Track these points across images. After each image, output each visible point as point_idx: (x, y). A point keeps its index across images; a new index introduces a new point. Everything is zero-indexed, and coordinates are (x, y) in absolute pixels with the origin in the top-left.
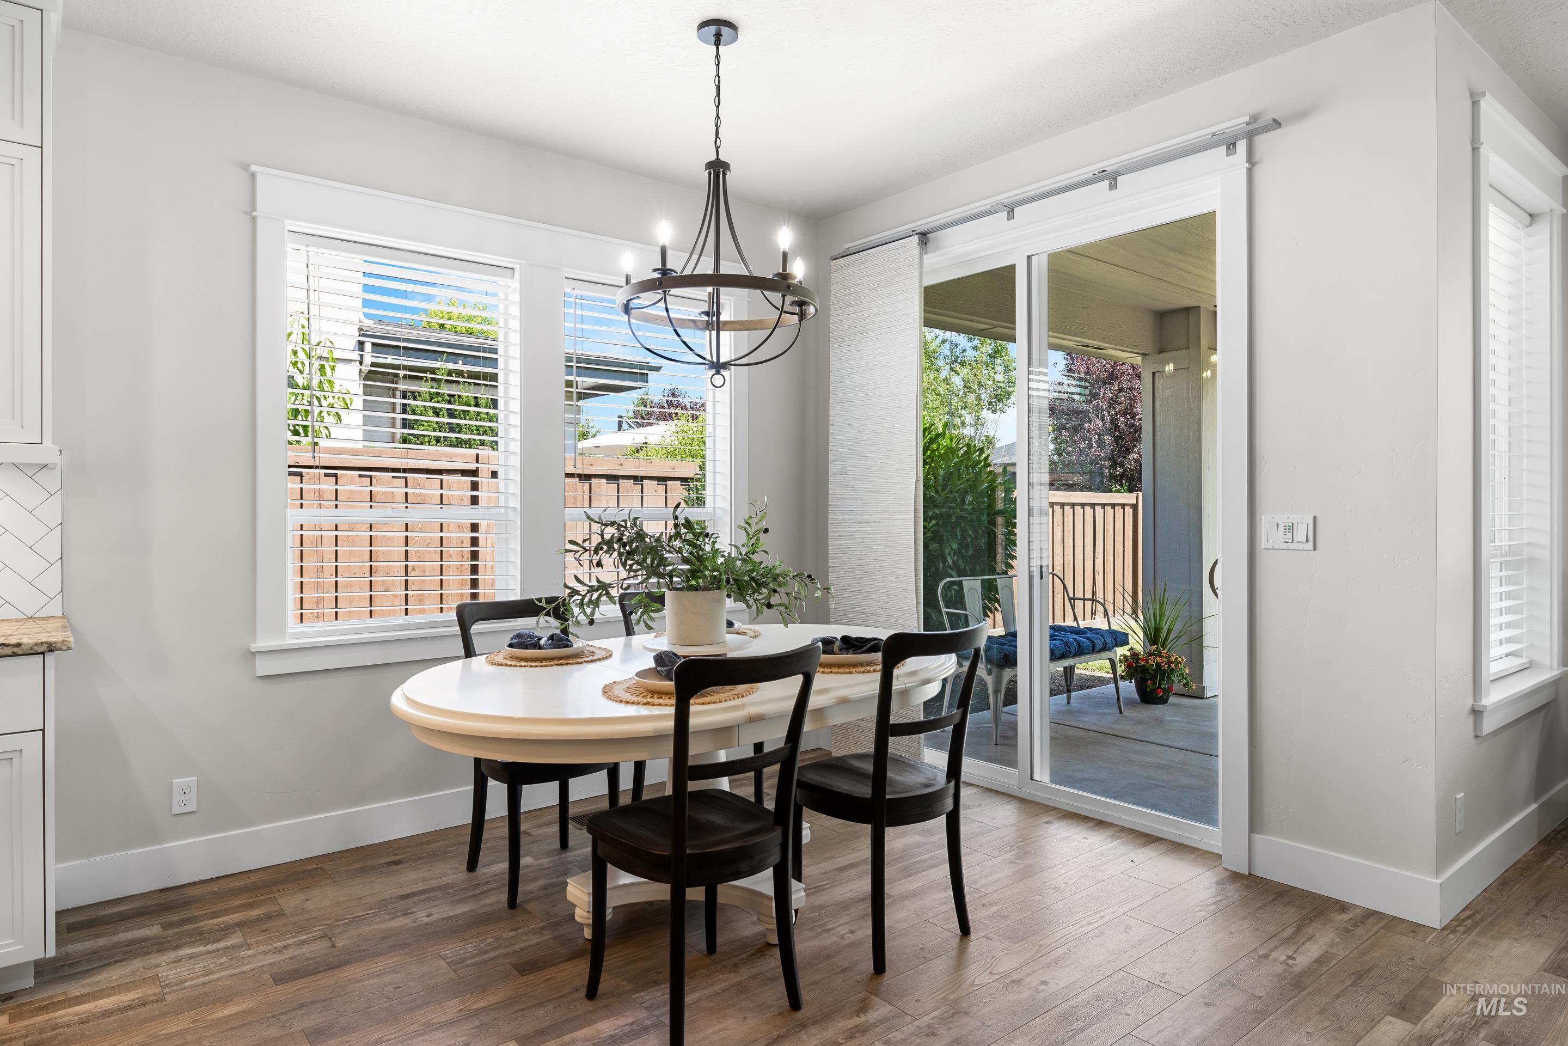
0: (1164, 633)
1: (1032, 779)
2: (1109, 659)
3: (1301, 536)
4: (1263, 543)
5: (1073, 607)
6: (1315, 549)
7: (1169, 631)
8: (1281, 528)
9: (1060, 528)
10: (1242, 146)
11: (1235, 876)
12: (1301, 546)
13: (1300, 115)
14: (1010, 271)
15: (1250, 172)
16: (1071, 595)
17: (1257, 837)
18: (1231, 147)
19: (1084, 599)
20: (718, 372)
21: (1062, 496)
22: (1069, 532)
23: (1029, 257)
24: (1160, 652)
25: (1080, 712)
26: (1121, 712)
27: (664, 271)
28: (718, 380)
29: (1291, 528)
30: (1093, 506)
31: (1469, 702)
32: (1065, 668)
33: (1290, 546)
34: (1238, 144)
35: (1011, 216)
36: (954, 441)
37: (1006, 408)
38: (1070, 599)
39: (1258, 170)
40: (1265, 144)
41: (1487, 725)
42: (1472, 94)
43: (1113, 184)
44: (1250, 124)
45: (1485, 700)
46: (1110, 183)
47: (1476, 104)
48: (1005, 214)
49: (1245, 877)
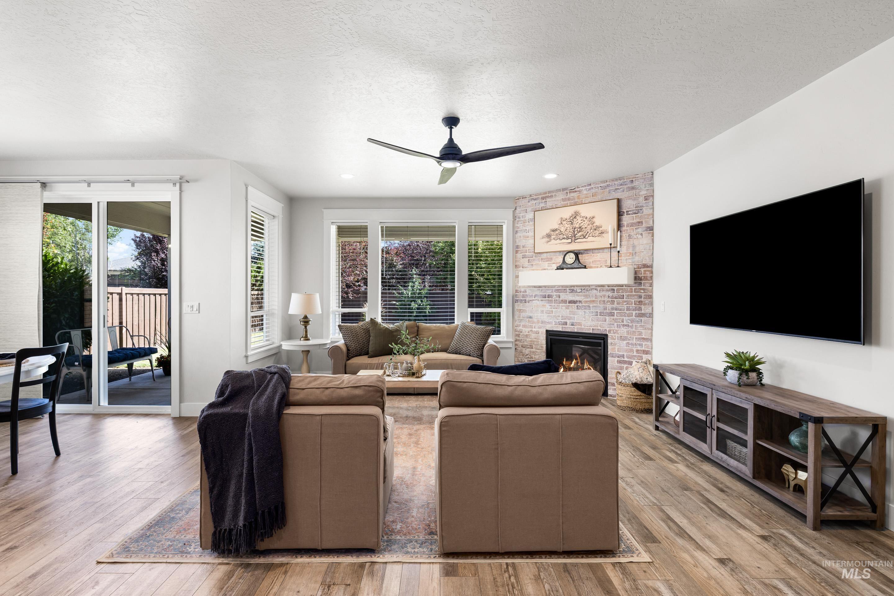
1: (99, 405)
2: (149, 359)
3: (195, 309)
4: (184, 311)
5: (132, 339)
6: (199, 313)
8: (189, 307)
9: (137, 305)
10: (178, 185)
11: (174, 418)
12: (195, 312)
13: (196, 181)
14: (90, 205)
15: (180, 194)
16: (131, 335)
17: (182, 404)
18: (175, 184)
19: (139, 336)
21: (138, 290)
22: (141, 307)
23: (98, 202)
25: (134, 383)
26: (154, 380)
29: (192, 307)
30: (155, 295)
31: (244, 354)
32: (128, 364)
33: (192, 312)
35: (89, 186)
36: (68, 266)
37: (113, 242)
38: (131, 336)
39: (183, 193)
40: (185, 185)
41: (250, 360)
42: (246, 185)
43: (133, 185)
44: (180, 179)
45: (249, 353)
46: (132, 185)
47: (247, 188)
48: (86, 184)
49: (178, 417)
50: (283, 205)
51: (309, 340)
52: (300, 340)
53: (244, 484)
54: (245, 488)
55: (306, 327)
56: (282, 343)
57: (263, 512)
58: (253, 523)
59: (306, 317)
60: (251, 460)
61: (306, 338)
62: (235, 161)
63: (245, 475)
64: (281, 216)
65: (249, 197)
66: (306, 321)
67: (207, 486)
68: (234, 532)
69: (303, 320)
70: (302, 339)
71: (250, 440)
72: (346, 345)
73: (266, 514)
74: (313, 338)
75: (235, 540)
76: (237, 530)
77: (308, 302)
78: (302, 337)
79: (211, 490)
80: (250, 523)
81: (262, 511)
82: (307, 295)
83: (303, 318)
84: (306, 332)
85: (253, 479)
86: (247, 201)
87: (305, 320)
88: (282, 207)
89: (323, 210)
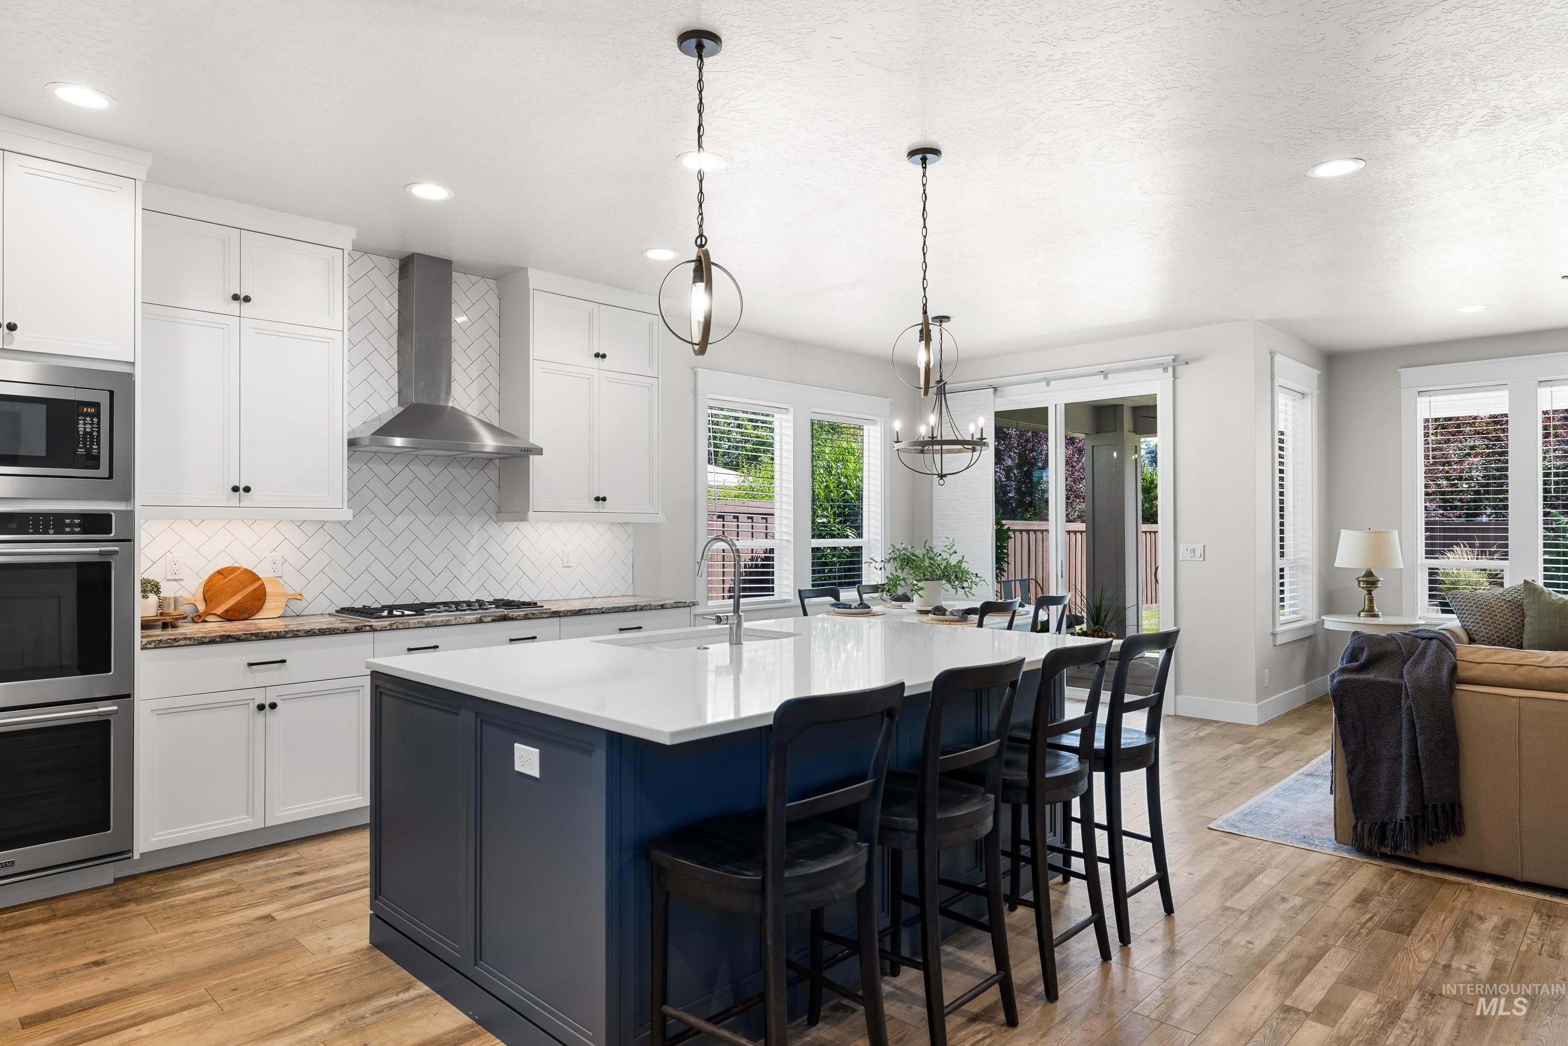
0: (1103, 615)
3: (1198, 554)
4: (1181, 558)
6: (1204, 560)
7: (1105, 617)
8: (1189, 550)
10: (1170, 370)
11: (1168, 716)
12: (1198, 559)
13: (1197, 359)
14: (1046, 410)
15: (1174, 382)
17: (1178, 697)
18: (1165, 369)
20: (941, 479)
23: (1057, 405)
24: (1101, 629)
27: (933, 437)
28: (942, 482)
29: (1194, 551)
31: (1270, 629)
33: (1193, 559)
34: (1169, 368)
35: (1048, 384)
39: (1177, 381)
40: (1181, 370)
41: (1280, 640)
42: (1271, 353)
43: (1106, 377)
44: (1174, 360)
45: (1279, 629)
46: (1104, 377)
47: (1272, 358)
48: (1045, 383)
49: (1172, 716)
50: (1319, 372)
51: (1376, 616)
52: (1359, 615)
53: (1404, 767)
54: (1407, 773)
55: (1370, 592)
56: (1322, 618)
57: (1435, 807)
58: (1419, 818)
59: (1369, 574)
60: (1414, 739)
61: (1371, 613)
62: (1260, 321)
63: (1404, 757)
64: (1316, 392)
65: (1276, 373)
66: (1370, 581)
67: (1343, 766)
68: (1389, 827)
69: (1365, 579)
70: (1362, 614)
71: (1411, 714)
72: (1466, 630)
73: (1439, 810)
74: (1384, 614)
75: (1393, 837)
76: (1395, 825)
77: (1378, 545)
78: (1363, 611)
79: (1350, 772)
80: (1416, 817)
81: (1433, 805)
82: (1371, 532)
83: (1364, 576)
84: (1371, 601)
85: (1419, 764)
86: (1272, 379)
87: (1370, 579)
88: (1318, 375)
89: (1399, 370)
